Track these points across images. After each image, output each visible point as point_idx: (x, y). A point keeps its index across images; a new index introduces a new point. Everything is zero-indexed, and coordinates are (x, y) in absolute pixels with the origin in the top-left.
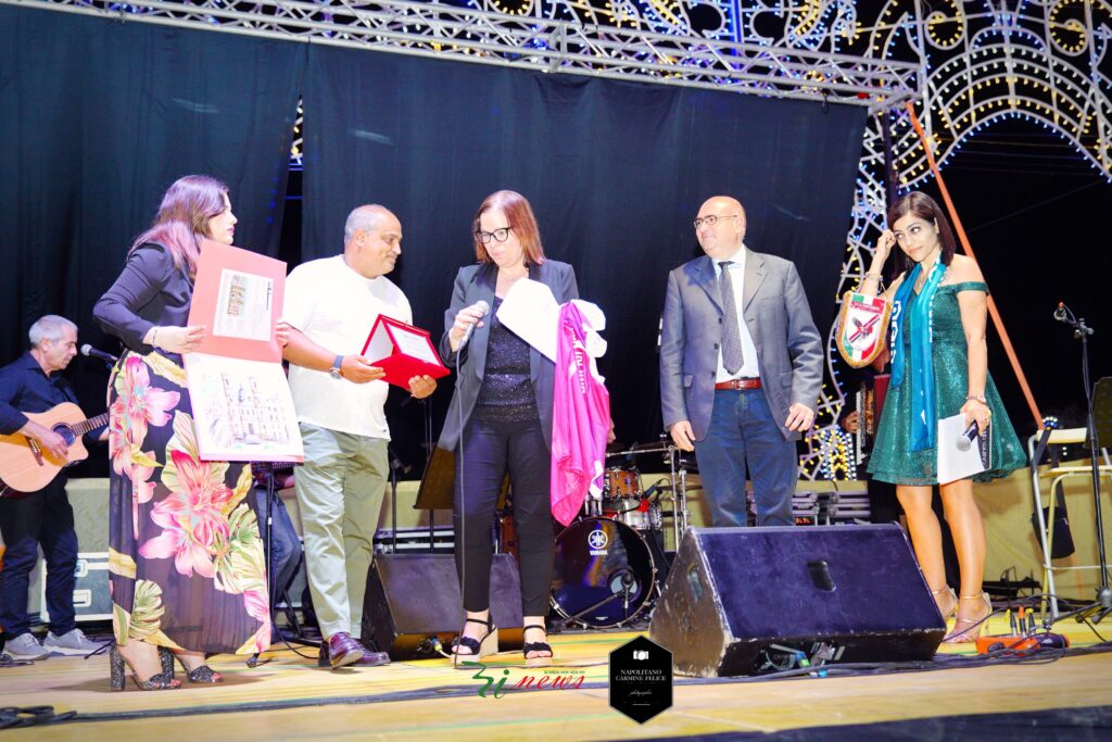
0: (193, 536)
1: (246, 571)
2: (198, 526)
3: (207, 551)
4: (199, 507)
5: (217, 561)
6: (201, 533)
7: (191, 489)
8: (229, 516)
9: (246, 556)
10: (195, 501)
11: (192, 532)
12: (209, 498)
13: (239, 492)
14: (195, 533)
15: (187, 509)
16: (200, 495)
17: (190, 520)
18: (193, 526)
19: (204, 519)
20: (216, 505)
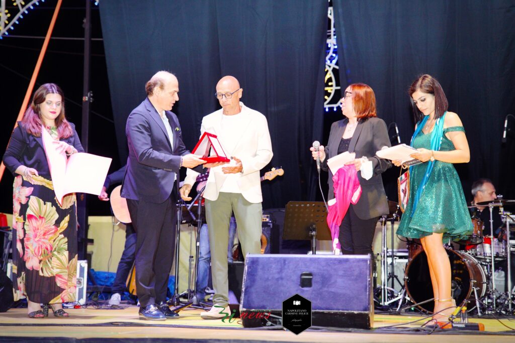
0: (33, 253)
1: (58, 265)
2: (36, 248)
3: (38, 258)
4: (37, 239)
5: (42, 262)
6: (36, 251)
7: (34, 231)
8: (54, 241)
9: (58, 259)
10: (36, 236)
11: (33, 250)
12: (43, 234)
13: (61, 229)
14: (34, 251)
15: (32, 241)
16: (38, 234)
17: (32, 245)
18: (34, 247)
19: (39, 244)
20: (46, 237)
